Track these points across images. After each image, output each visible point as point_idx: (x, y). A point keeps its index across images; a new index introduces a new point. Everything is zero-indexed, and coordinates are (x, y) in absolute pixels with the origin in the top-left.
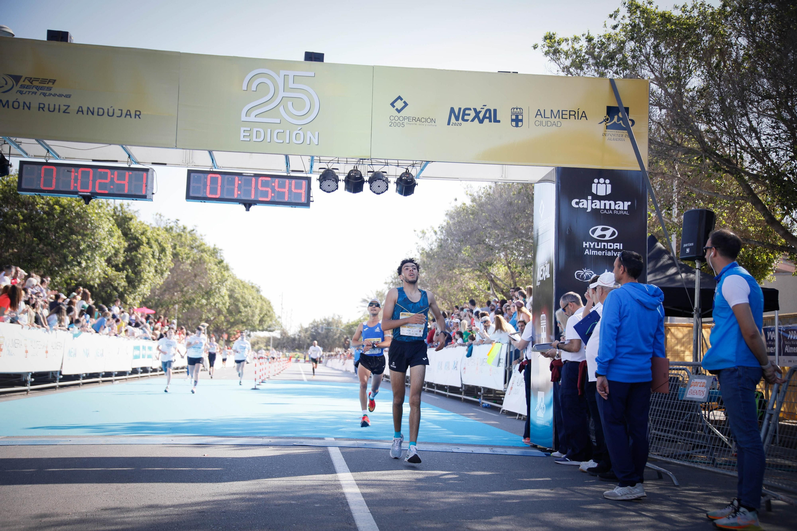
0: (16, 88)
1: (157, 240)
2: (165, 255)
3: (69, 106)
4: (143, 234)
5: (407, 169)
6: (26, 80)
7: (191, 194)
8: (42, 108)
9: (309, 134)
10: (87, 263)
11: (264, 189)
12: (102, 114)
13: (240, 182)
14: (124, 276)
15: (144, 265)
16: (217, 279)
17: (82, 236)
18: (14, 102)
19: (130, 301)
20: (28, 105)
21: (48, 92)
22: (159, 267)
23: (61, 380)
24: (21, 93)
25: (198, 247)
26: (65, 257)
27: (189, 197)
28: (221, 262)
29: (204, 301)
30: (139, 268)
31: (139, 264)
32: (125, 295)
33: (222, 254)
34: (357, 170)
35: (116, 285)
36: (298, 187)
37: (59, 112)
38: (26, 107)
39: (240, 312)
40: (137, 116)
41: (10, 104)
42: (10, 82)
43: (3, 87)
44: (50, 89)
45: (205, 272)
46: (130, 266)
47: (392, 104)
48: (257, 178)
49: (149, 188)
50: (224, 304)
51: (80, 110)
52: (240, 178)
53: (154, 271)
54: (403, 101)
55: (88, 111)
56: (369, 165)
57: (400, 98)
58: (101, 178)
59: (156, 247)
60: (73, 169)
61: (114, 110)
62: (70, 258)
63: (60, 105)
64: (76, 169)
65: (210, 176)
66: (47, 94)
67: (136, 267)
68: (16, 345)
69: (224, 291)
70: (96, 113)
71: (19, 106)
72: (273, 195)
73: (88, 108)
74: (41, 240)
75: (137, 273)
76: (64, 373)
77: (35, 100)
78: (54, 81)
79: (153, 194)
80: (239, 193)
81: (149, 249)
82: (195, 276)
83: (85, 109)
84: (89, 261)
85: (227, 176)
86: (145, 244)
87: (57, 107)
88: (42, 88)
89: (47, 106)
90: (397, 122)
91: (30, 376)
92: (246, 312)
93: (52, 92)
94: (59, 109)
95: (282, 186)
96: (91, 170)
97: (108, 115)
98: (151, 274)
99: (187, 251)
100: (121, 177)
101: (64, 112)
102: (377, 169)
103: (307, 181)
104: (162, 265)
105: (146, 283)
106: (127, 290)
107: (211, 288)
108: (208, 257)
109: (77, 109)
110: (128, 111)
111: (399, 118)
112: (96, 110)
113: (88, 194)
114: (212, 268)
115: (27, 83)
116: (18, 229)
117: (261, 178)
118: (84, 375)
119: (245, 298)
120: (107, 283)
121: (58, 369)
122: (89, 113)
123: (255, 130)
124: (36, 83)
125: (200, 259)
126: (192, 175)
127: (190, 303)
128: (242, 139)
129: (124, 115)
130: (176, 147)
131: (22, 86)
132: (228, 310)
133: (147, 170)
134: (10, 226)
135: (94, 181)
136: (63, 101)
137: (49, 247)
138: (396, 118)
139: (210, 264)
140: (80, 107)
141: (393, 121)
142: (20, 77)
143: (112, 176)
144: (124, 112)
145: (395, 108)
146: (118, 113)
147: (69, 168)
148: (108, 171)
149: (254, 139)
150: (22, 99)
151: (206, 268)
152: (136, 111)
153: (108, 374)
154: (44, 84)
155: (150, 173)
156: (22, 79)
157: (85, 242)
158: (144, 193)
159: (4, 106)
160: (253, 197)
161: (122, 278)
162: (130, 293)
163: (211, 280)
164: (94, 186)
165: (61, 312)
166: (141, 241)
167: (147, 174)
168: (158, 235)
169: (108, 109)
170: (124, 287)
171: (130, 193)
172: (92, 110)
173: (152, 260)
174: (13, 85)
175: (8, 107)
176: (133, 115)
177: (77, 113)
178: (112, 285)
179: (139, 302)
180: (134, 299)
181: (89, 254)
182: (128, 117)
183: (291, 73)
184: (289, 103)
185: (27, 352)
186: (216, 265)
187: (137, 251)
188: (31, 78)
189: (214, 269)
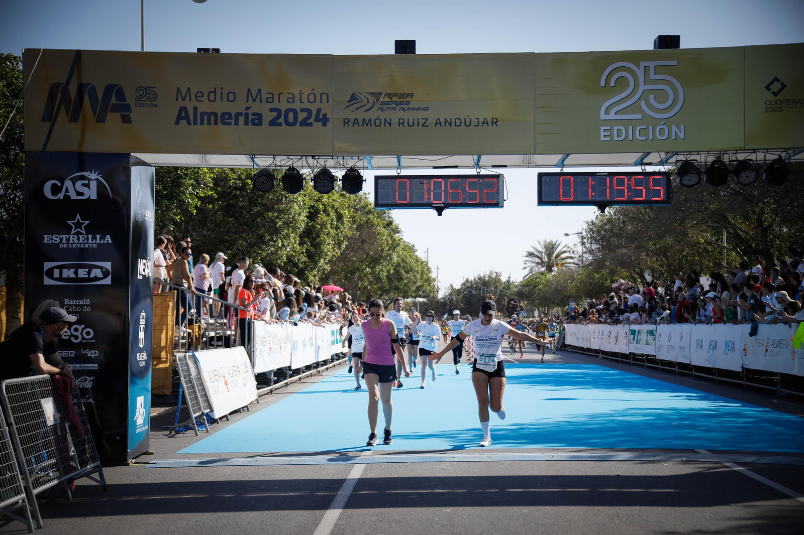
0: (377, 106)
1: (333, 207)
2: (343, 223)
3: (427, 119)
4: (318, 201)
5: (780, 155)
6: (386, 96)
7: (544, 199)
8: (402, 123)
9: (674, 128)
10: (283, 242)
11: (619, 188)
12: (459, 124)
13: (593, 183)
14: (305, 251)
15: (323, 237)
16: (388, 244)
17: (278, 212)
18: (376, 119)
19: (311, 278)
20: (389, 122)
21: (407, 107)
22: (336, 238)
23: (291, 376)
24: (382, 110)
25: (363, 207)
26: (262, 237)
27: (541, 202)
28: (391, 223)
29: (368, 270)
30: (318, 240)
31: (318, 236)
32: (306, 272)
33: (390, 215)
34: (722, 161)
35: (296, 261)
36: (656, 183)
37: (418, 126)
38: (387, 124)
39: (402, 279)
40: (494, 124)
41: (373, 121)
42: (372, 99)
43: (365, 105)
44: (408, 103)
45: (374, 236)
46: (309, 239)
47: (768, 88)
48: (612, 177)
49: (500, 195)
50: (388, 271)
51: (438, 122)
52: (594, 177)
53: (333, 242)
54: (780, 82)
55: (445, 123)
56: (733, 153)
57: (776, 79)
58: (452, 188)
59: (333, 215)
60: (425, 181)
61: (471, 119)
62: (268, 237)
63: (418, 119)
64: (429, 180)
65: (562, 177)
66: (406, 109)
67: (314, 239)
68: (265, 343)
69: (395, 258)
70: (453, 124)
71: (381, 123)
72: (629, 194)
73: (446, 119)
74: (236, 219)
75: (317, 245)
76: (293, 368)
77: (395, 115)
78: (412, 95)
79: (505, 200)
80: (593, 194)
81: (327, 218)
82: (363, 242)
83: (443, 121)
84: (284, 240)
85: (580, 177)
86: (322, 213)
87: (416, 121)
88: (401, 103)
89: (406, 121)
90: (774, 107)
91: (273, 374)
92: (407, 278)
93: (411, 106)
94: (418, 123)
95: (638, 183)
96: (442, 180)
97: (466, 125)
98: (331, 247)
99: (352, 214)
100: (472, 185)
101: (423, 126)
102: (741, 157)
103: (665, 176)
104: (340, 234)
105: (327, 257)
106: (308, 265)
107: (382, 256)
108: (375, 219)
109: (436, 121)
110: (484, 119)
111: (776, 102)
112: (453, 121)
113: (442, 205)
114: (382, 232)
115: (387, 99)
116: (214, 207)
117: (615, 177)
118: (304, 368)
119: (406, 263)
120: (290, 259)
121: (289, 365)
122: (447, 123)
123: (615, 128)
124: (395, 99)
125: (367, 222)
126: (544, 178)
127: (352, 273)
128: (602, 139)
129: (481, 124)
130: (535, 153)
131: (383, 103)
132: (387, 277)
133: (497, 177)
134: (206, 206)
135: (446, 191)
136: (422, 115)
137: (246, 227)
138: (773, 103)
139: (379, 228)
140: (437, 119)
141: (769, 107)
142: (381, 94)
143: (464, 185)
144: (481, 120)
145: (771, 91)
146: (475, 122)
147: (419, 181)
148: (459, 180)
149: (616, 138)
150: (384, 115)
151: (375, 232)
152: (493, 119)
153: (317, 365)
154: (401, 99)
155: (500, 179)
156: (382, 96)
157: (281, 219)
158: (494, 202)
159: (367, 125)
160: (608, 198)
161: (303, 253)
162: (312, 270)
163: (381, 245)
164: (446, 197)
165: (292, 303)
166: (318, 209)
167: (498, 180)
168: (334, 200)
169: (465, 119)
170: (305, 263)
171: (482, 202)
172: (449, 121)
173: (330, 230)
174: (374, 102)
175: (371, 126)
176: (490, 123)
177: (435, 126)
178: (291, 261)
179: (317, 278)
180: (315, 276)
181: (286, 231)
182: (485, 125)
183: (652, 64)
184: (650, 96)
185: (270, 349)
186: (385, 227)
187: (314, 221)
188: (390, 94)
189: (384, 232)
